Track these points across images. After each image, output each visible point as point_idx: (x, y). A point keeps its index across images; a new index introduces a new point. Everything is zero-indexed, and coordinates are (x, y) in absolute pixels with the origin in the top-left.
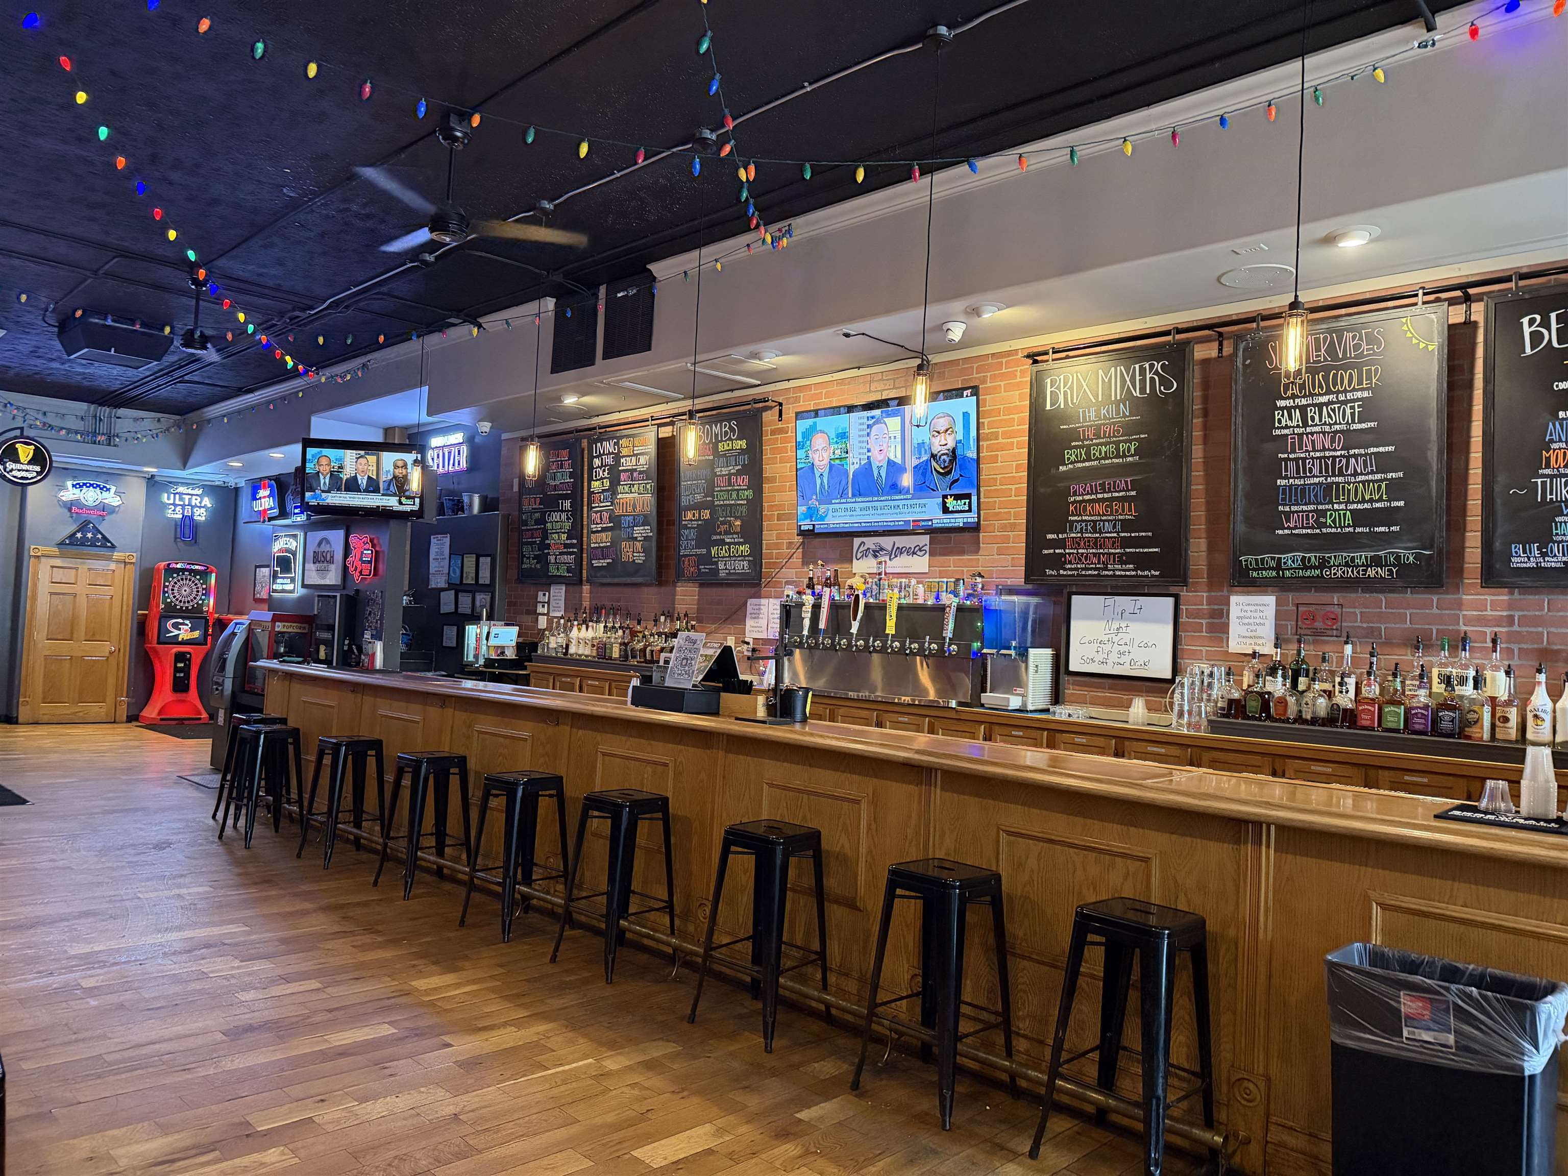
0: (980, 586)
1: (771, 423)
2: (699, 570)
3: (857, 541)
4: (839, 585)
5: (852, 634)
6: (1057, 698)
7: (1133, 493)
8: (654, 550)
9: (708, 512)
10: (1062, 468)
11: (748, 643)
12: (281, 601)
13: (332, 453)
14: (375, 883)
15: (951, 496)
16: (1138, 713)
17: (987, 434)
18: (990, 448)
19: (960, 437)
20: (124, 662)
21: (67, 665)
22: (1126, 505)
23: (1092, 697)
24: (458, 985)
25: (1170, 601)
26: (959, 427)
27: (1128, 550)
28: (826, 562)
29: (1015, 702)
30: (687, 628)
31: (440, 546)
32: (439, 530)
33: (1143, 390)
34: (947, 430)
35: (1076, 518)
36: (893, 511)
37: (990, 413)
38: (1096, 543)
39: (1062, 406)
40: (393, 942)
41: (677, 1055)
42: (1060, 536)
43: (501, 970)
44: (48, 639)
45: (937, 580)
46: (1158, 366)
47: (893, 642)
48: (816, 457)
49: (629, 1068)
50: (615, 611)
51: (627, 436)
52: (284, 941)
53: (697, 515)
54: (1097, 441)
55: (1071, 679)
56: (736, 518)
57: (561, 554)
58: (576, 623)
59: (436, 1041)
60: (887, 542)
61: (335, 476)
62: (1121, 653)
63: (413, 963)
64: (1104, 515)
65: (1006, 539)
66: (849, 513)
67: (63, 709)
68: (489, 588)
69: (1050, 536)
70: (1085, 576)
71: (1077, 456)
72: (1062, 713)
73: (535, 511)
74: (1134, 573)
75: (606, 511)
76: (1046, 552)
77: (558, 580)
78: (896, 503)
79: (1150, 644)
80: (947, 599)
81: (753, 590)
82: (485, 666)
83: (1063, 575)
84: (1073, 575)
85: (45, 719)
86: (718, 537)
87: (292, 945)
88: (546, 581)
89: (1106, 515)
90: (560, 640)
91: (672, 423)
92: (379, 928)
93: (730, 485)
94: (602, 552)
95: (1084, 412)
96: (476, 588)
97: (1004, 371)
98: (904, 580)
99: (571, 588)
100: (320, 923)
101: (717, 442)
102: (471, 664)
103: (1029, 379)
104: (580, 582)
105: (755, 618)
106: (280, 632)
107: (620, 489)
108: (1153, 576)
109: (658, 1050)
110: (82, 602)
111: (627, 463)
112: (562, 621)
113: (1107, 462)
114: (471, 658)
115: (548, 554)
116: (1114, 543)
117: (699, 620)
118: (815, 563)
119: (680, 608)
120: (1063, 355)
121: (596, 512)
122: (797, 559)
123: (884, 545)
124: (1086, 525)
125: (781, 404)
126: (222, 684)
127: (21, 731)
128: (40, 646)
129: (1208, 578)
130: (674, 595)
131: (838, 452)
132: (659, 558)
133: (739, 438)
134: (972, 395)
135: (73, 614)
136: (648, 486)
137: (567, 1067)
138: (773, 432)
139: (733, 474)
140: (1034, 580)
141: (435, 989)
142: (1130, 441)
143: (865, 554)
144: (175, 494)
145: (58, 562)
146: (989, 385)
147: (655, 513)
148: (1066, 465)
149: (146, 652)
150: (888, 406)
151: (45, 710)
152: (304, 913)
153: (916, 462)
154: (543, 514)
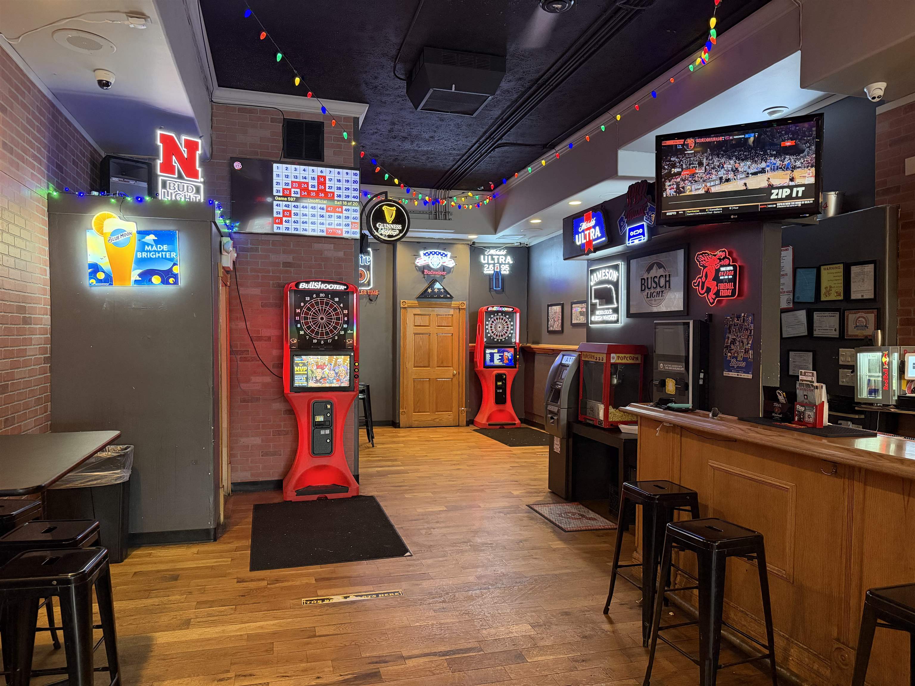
12: (604, 330)
20: (462, 382)
21: (427, 385)
44: (415, 367)
67: (427, 417)
68: (873, 303)
82: (897, 406)
85: (416, 424)
110: (434, 338)
126: (557, 413)
127: (402, 432)
128: (410, 371)
135: (429, 349)
144: (488, 256)
145: (418, 311)
149: (476, 373)
151: (416, 418)
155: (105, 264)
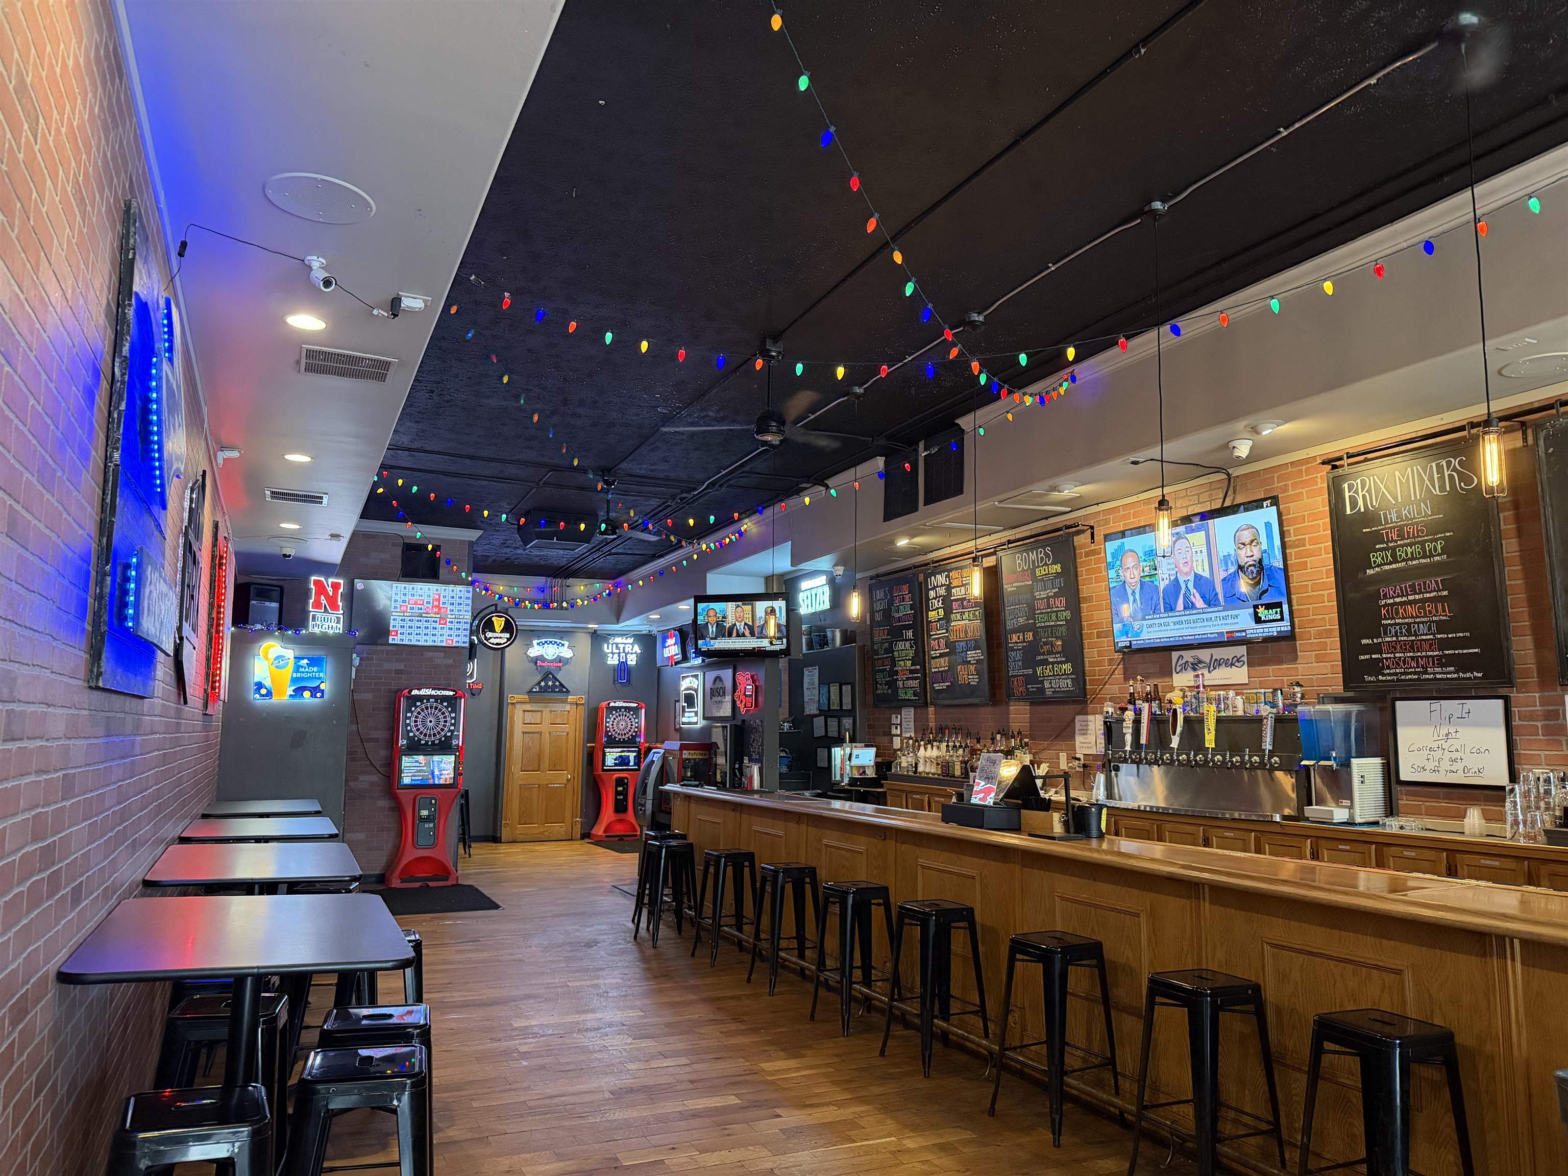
0: (1299, 695)
1: (1083, 546)
2: (1027, 689)
3: (1175, 655)
4: (1160, 700)
5: (1173, 749)
6: (1391, 809)
7: (1445, 593)
8: (986, 671)
9: (1031, 634)
10: (1370, 572)
11: (1079, 759)
12: (689, 730)
13: (717, 606)
14: (749, 980)
15: (1262, 605)
16: (1474, 824)
17: (1294, 541)
18: (1299, 555)
19: (1264, 546)
20: (577, 788)
21: (535, 791)
22: (1439, 606)
23: (1427, 808)
24: (798, 1069)
25: (1500, 703)
26: (1263, 538)
27: (1447, 652)
28: (1146, 677)
29: (1340, 815)
30: (1021, 745)
31: (811, 676)
32: (809, 661)
33: (1442, 488)
34: (1252, 541)
35: (1389, 621)
36: (1206, 623)
37: (1295, 521)
38: (1412, 647)
39: (1362, 510)
40: (754, 1031)
41: (971, 1141)
42: (1375, 641)
43: (836, 1060)
44: (522, 771)
45: (1255, 691)
46: (1455, 462)
47: (1213, 755)
48: (1128, 575)
49: (925, 1148)
50: (957, 730)
51: (957, 569)
52: (668, 1025)
53: (1021, 637)
54: (1402, 542)
55: (1404, 788)
56: (1057, 638)
57: (908, 679)
58: (922, 743)
59: (769, 1112)
60: (1204, 654)
61: (720, 625)
62: (1454, 761)
63: (766, 1048)
64: (1417, 617)
65: (1323, 646)
66: (1163, 628)
67: (534, 829)
68: (851, 713)
69: (1364, 641)
70: (1405, 680)
71: (1383, 559)
72: (1393, 825)
73: (883, 641)
74: (1456, 676)
75: (943, 638)
76: (1362, 657)
77: (907, 703)
78: (1210, 615)
79: (1482, 750)
80: (1265, 710)
81: (1079, 707)
82: (849, 785)
83: (1382, 681)
84: (1393, 681)
85: (521, 838)
86: (1042, 657)
87: (672, 1028)
88: (898, 705)
89: (1419, 617)
90: (910, 759)
91: (994, 553)
92: (745, 1018)
93: (1049, 607)
94: (942, 676)
95: (1385, 514)
96: (840, 714)
97: (1304, 478)
98: (1222, 692)
99: (919, 710)
100: (701, 1012)
101: (1035, 567)
102: (838, 783)
103: (1326, 485)
104: (926, 705)
105: (1084, 734)
106: (687, 759)
107: (953, 616)
108: (1475, 678)
109: (952, 1136)
110: (546, 737)
111: (957, 593)
112: (911, 742)
113: (1414, 562)
114: (838, 778)
115: (897, 679)
116: (1431, 645)
117: (1032, 737)
118: (1135, 679)
119: (1015, 726)
120: (1362, 458)
121: (934, 640)
122: (1119, 675)
123: (1202, 658)
124: (1400, 629)
125: (1092, 528)
126: (644, 805)
127: (503, 848)
128: (516, 776)
129: (1538, 677)
130: (1008, 714)
131: (1147, 569)
132: (992, 679)
133: (1054, 563)
134: (1271, 505)
135: (540, 750)
136: (977, 613)
137: (871, 1142)
138: (1087, 554)
139: (1051, 597)
140: (1353, 687)
141: (779, 1071)
142: (1436, 540)
143: (1184, 667)
144: (612, 644)
145: (528, 707)
146: (1291, 493)
147: (984, 637)
148: (1373, 568)
149: (595, 779)
150: (1191, 522)
151: (521, 830)
152: (690, 1003)
153: (1223, 575)
154: (891, 644)
155: (267, 683)
